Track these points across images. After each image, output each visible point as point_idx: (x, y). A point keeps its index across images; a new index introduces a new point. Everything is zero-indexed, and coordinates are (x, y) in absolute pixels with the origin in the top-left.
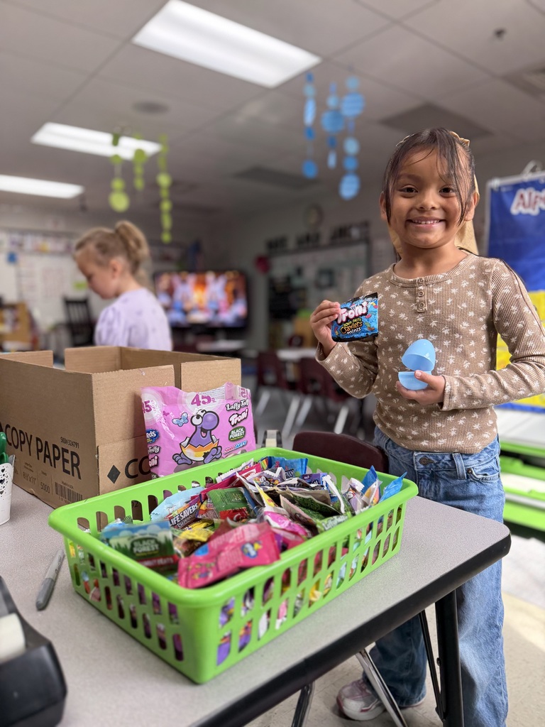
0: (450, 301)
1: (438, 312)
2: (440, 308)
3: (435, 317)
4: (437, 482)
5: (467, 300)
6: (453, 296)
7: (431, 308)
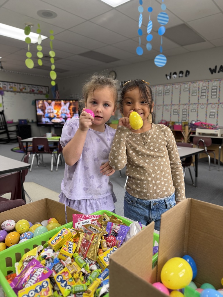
0: (155, 140)
1: (152, 144)
2: (153, 142)
3: (152, 146)
4: (159, 211)
5: (160, 138)
6: (155, 138)
7: (150, 143)
